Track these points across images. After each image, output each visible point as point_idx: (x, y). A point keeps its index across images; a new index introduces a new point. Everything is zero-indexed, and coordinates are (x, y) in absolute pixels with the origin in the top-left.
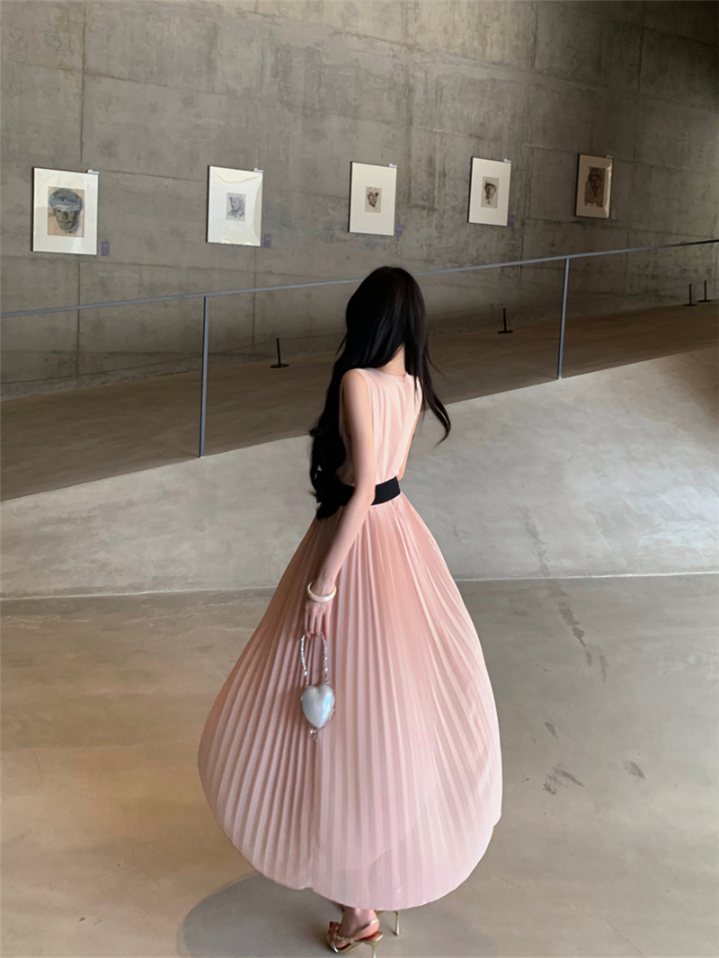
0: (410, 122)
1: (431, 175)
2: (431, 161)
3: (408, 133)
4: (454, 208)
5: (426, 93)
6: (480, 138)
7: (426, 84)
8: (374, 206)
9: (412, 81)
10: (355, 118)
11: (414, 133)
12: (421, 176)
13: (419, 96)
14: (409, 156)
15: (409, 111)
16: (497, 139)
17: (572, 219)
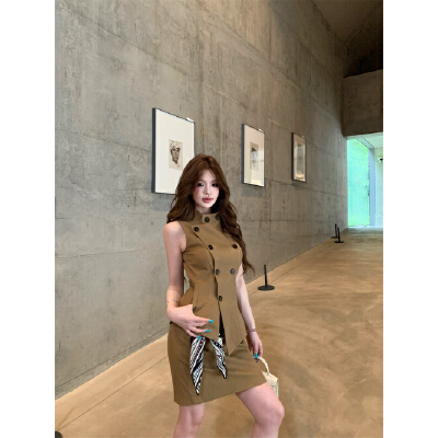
0: (201, 78)
1: (218, 135)
2: (217, 122)
3: (200, 90)
4: (233, 168)
5: (211, 53)
6: (245, 107)
7: (211, 45)
8: (176, 162)
9: (201, 37)
10: (155, 58)
11: (205, 91)
12: (211, 136)
13: (206, 56)
14: (201, 113)
15: (201, 67)
16: (255, 111)
17: (290, 182)
